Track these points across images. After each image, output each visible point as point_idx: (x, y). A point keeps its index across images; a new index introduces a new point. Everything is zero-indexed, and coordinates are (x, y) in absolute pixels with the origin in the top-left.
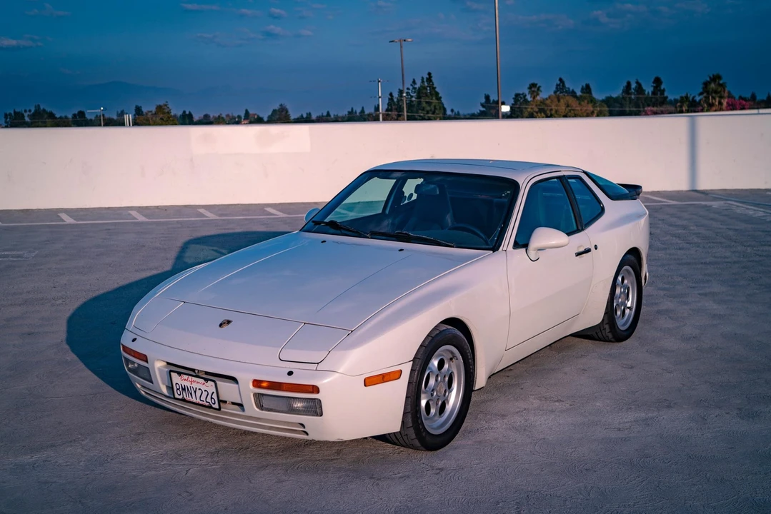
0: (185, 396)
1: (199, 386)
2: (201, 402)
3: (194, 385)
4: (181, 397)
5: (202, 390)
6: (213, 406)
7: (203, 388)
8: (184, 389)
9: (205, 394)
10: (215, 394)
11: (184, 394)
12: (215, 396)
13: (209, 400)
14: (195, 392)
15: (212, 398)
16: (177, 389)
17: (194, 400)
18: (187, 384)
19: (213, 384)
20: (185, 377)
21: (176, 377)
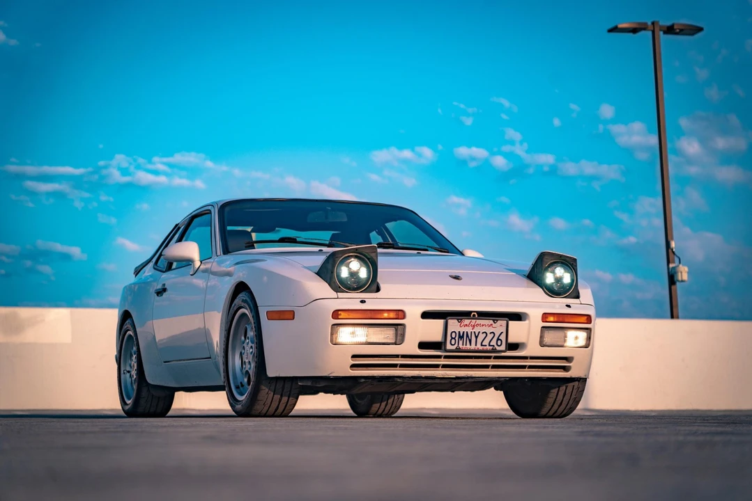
0: (461, 346)
1: (482, 329)
2: (481, 348)
3: (477, 330)
4: (454, 347)
5: (487, 334)
6: (498, 348)
7: (489, 330)
8: (461, 337)
9: (490, 336)
10: (504, 334)
11: (461, 342)
12: (503, 337)
13: (493, 343)
14: (476, 337)
15: (498, 339)
16: (452, 338)
17: (473, 347)
18: (469, 330)
19: (504, 323)
20: (467, 322)
21: (454, 325)
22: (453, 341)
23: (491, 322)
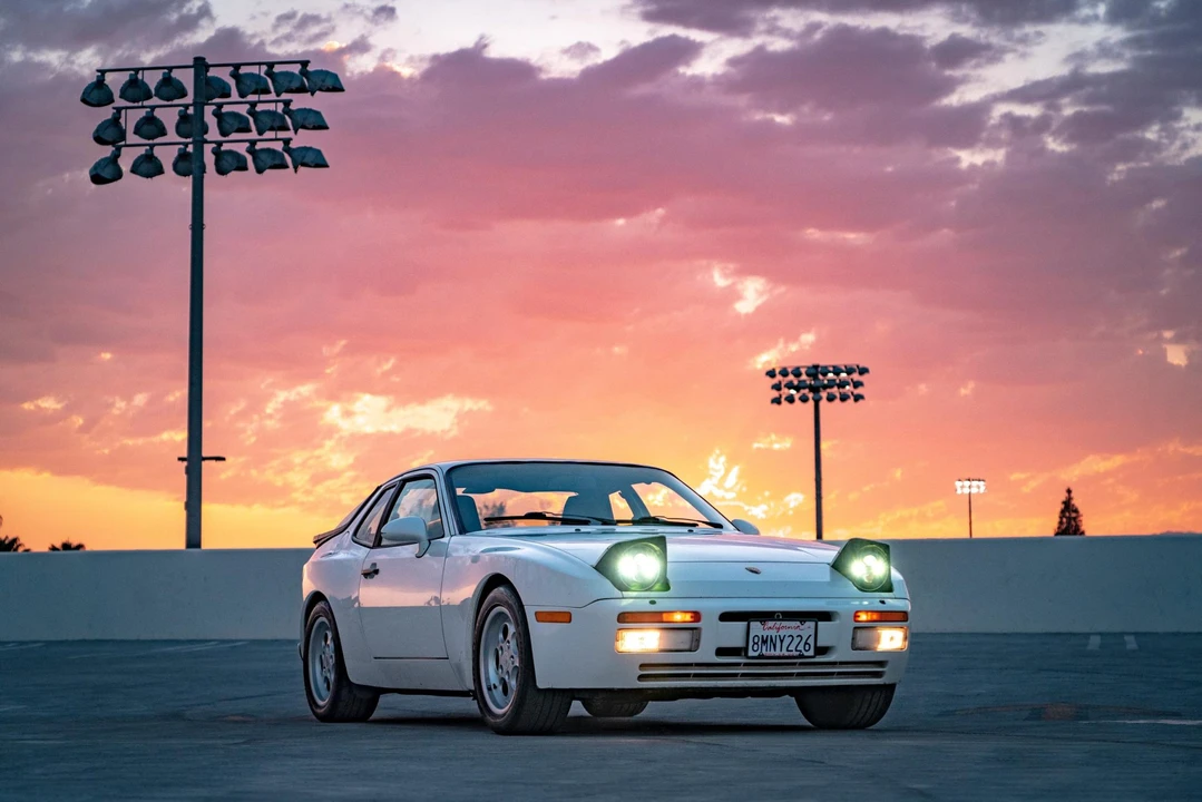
0: (764, 652)
1: (789, 632)
2: (787, 654)
3: (782, 633)
4: (756, 654)
5: (793, 637)
6: (806, 654)
7: (796, 633)
8: (765, 642)
9: (797, 640)
10: (812, 639)
11: (764, 648)
12: (811, 641)
13: (801, 647)
14: (782, 641)
15: (806, 643)
16: (755, 644)
17: (778, 653)
18: (773, 633)
19: (812, 624)
20: (771, 624)
21: (756, 628)
22: (756, 646)
23: (798, 623)
